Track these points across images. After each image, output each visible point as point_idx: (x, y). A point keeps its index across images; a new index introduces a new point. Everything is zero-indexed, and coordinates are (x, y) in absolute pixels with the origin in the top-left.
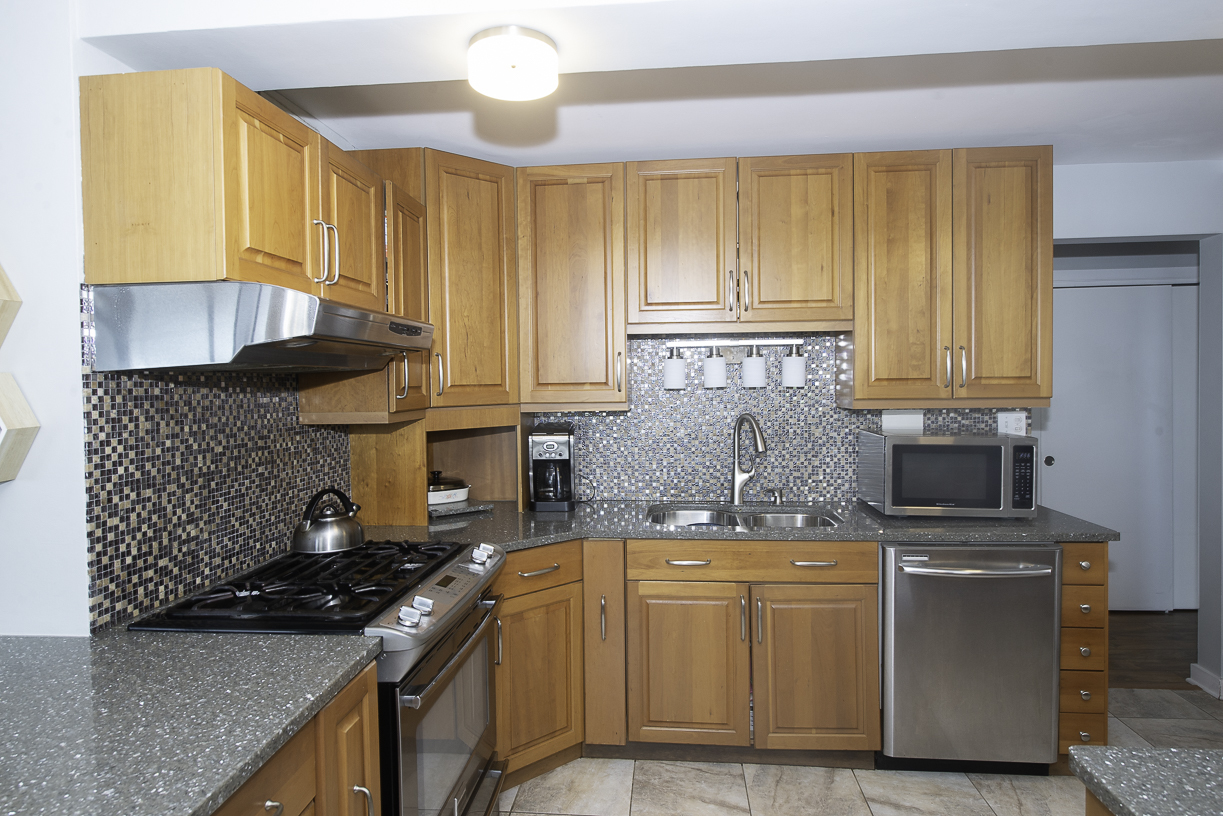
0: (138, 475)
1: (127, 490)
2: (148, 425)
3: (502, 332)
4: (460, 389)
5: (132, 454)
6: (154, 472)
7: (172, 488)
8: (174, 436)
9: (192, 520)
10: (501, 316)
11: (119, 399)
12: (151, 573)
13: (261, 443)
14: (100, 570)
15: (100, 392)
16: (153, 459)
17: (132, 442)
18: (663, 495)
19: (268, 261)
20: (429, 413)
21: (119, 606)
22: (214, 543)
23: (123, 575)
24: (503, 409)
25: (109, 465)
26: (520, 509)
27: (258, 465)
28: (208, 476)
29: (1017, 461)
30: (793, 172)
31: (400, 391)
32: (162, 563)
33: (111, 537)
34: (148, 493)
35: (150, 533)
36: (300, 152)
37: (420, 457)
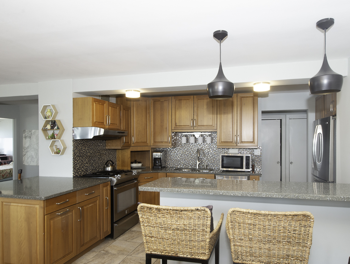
0: (79, 155)
1: (78, 157)
2: (81, 148)
3: (147, 131)
4: (137, 143)
5: (79, 152)
6: (81, 155)
7: (84, 158)
8: (85, 150)
9: (87, 163)
10: (147, 128)
11: (77, 144)
12: (81, 170)
13: (98, 152)
14: (74, 168)
15: (75, 143)
16: (82, 153)
17: (79, 150)
18: (183, 166)
19: (98, 123)
20: (131, 147)
21: (76, 174)
22: (90, 167)
23: (77, 170)
24: (147, 147)
25: (75, 153)
26: (151, 168)
27: (98, 155)
28: (90, 156)
29: (246, 159)
30: (205, 98)
31: (123, 143)
32: (82, 169)
33: (76, 164)
34: (81, 158)
35: (81, 164)
36: (104, 105)
37: (129, 156)
